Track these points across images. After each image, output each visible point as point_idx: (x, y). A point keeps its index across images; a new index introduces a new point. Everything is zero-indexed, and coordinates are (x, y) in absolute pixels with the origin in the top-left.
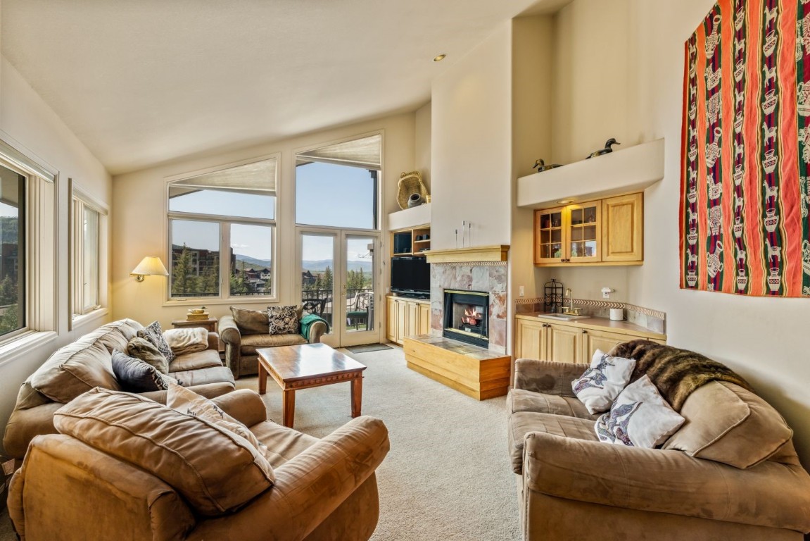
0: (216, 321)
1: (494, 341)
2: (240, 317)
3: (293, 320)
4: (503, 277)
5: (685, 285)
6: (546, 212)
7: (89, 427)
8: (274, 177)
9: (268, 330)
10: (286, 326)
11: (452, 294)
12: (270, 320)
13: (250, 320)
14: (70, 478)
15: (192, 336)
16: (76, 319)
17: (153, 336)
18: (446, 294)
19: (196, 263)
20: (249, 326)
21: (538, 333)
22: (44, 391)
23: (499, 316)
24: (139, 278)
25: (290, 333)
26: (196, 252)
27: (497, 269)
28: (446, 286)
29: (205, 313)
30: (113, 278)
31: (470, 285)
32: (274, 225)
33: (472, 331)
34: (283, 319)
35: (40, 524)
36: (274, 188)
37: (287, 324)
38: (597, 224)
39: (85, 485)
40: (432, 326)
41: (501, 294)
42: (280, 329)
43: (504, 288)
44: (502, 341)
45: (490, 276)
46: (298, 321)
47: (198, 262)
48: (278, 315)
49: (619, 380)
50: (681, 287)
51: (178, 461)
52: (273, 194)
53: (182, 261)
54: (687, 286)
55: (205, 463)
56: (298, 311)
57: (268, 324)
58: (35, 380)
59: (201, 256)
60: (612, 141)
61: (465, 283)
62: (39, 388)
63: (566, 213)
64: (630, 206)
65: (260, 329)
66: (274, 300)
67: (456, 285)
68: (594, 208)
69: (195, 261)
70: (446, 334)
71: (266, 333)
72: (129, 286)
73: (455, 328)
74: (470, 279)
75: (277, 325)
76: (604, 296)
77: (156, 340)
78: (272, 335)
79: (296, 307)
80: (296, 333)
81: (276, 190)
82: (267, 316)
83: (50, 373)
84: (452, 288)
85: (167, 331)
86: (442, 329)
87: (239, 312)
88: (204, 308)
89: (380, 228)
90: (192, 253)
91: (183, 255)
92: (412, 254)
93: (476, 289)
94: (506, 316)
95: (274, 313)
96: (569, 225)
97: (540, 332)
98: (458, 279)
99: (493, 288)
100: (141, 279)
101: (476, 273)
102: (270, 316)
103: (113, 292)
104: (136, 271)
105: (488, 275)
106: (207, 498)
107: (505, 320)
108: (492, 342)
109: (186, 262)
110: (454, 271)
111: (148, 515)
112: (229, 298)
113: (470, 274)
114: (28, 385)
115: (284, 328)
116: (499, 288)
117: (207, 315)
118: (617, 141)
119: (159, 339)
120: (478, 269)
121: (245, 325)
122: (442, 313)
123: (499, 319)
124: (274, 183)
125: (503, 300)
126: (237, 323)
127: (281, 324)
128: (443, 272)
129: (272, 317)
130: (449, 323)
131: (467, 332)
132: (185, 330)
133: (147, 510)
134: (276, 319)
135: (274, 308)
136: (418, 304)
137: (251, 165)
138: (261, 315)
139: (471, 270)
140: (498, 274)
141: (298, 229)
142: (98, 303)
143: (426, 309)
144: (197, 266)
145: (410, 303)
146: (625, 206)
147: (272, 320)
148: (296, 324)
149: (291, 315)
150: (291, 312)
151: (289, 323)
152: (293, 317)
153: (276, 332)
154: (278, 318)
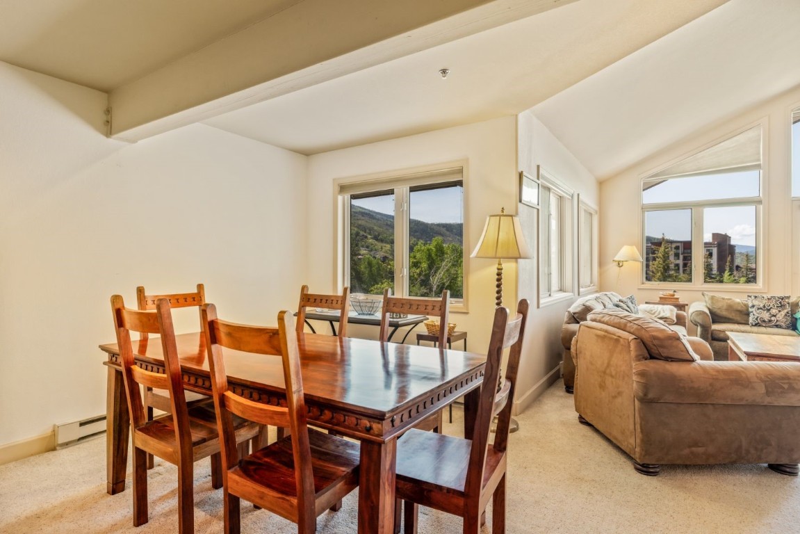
0: (687, 305)
2: (712, 303)
3: (783, 313)
7: (603, 317)
8: (759, 147)
9: (748, 321)
10: (773, 318)
12: (750, 310)
13: (725, 307)
14: (598, 336)
15: (662, 311)
16: (581, 290)
17: (630, 304)
19: (678, 259)
20: (724, 313)
22: (576, 316)
24: (619, 264)
25: (777, 326)
26: (678, 244)
29: (675, 297)
30: (601, 264)
32: (760, 202)
34: (769, 310)
35: (584, 359)
36: (759, 160)
37: (775, 316)
39: (602, 338)
42: (764, 321)
46: (792, 315)
47: (681, 257)
48: (762, 305)
51: (641, 328)
52: (758, 167)
53: (660, 255)
55: (654, 331)
56: (792, 303)
57: (748, 314)
58: (573, 309)
59: (684, 249)
62: (574, 313)
65: (738, 318)
66: (759, 289)
69: (677, 255)
71: (747, 324)
72: (612, 269)
75: (760, 316)
77: (632, 308)
78: (753, 325)
79: (788, 297)
80: (788, 328)
81: (761, 162)
82: (746, 306)
83: (578, 306)
85: (641, 305)
87: (712, 298)
88: (675, 291)
90: (674, 246)
91: (662, 249)
95: (756, 303)
100: (621, 264)
102: (750, 305)
103: (601, 274)
104: (617, 258)
106: (654, 345)
109: (666, 257)
111: (629, 347)
112: (702, 284)
114: (569, 312)
115: (770, 321)
117: (678, 299)
119: (634, 308)
121: (718, 312)
124: (759, 154)
126: (709, 309)
127: (766, 316)
129: (753, 306)
132: (656, 306)
133: (629, 343)
134: (758, 309)
135: (756, 297)
137: (728, 142)
138: (739, 303)
141: (796, 203)
142: (591, 283)
144: (680, 262)
147: (753, 310)
148: (789, 318)
149: (781, 306)
150: (780, 303)
151: (778, 316)
152: (783, 309)
153: (758, 323)
154: (761, 309)
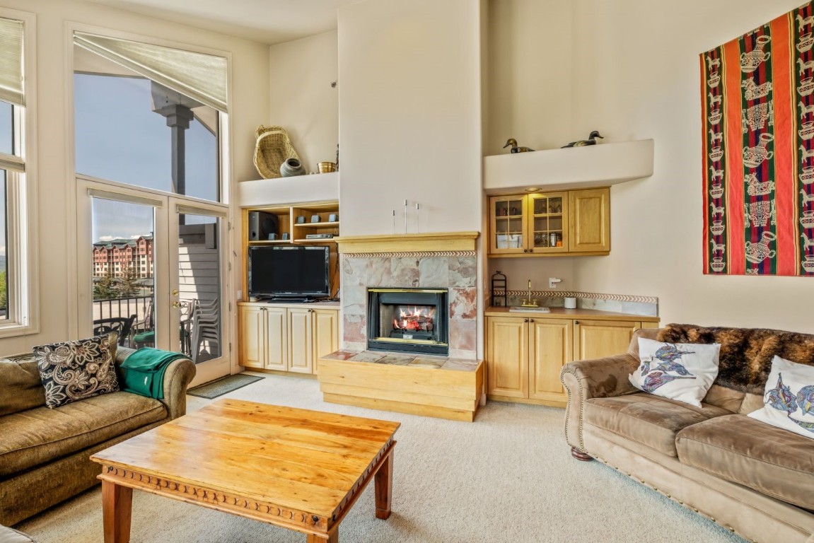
1: (457, 346)
3: (105, 366)
4: (470, 269)
5: (708, 270)
6: (503, 199)
9: (43, 399)
10: (92, 381)
11: (378, 294)
12: (45, 375)
18: (370, 295)
21: (518, 328)
23: (465, 316)
25: (100, 393)
27: (461, 260)
28: (373, 283)
31: (416, 281)
33: (414, 338)
34: (83, 367)
37: (94, 375)
38: (564, 214)
40: (345, 338)
41: (468, 290)
42: (78, 391)
43: (473, 283)
44: (469, 344)
45: (449, 269)
46: (116, 365)
48: (69, 362)
49: (710, 367)
50: (705, 272)
54: (711, 272)
57: (39, 385)
60: (595, 135)
61: (407, 278)
63: (528, 201)
64: (598, 199)
66: (26, 329)
67: (390, 280)
68: (560, 199)
70: (371, 346)
73: (384, 336)
74: (417, 274)
75: (70, 382)
76: (551, 286)
78: (56, 406)
80: (115, 390)
81: (23, 92)
84: (383, 285)
86: (366, 340)
89: (226, 200)
92: (291, 241)
93: (426, 286)
94: (476, 315)
95: (56, 359)
96: (532, 215)
97: (520, 328)
98: (395, 274)
99: (455, 283)
101: (425, 267)
102: (44, 366)
105: (447, 267)
107: (475, 319)
108: (454, 348)
110: (387, 264)
113: (416, 268)
115: (88, 387)
116: (464, 283)
118: (601, 135)
120: (429, 261)
122: (365, 319)
123: (466, 320)
125: (471, 296)
127: (79, 379)
128: (367, 266)
129: (52, 367)
130: (375, 331)
131: (407, 339)
134: (64, 370)
135: (53, 348)
136: (312, 311)
138: (15, 368)
139: (418, 262)
140: (463, 266)
141: (83, 185)
143: (330, 316)
145: (292, 310)
146: (593, 199)
147: (53, 374)
148: (114, 373)
149: (100, 356)
150: (98, 349)
151: (99, 374)
152: (104, 360)
153: (67, 398)
154: (69, 368)
